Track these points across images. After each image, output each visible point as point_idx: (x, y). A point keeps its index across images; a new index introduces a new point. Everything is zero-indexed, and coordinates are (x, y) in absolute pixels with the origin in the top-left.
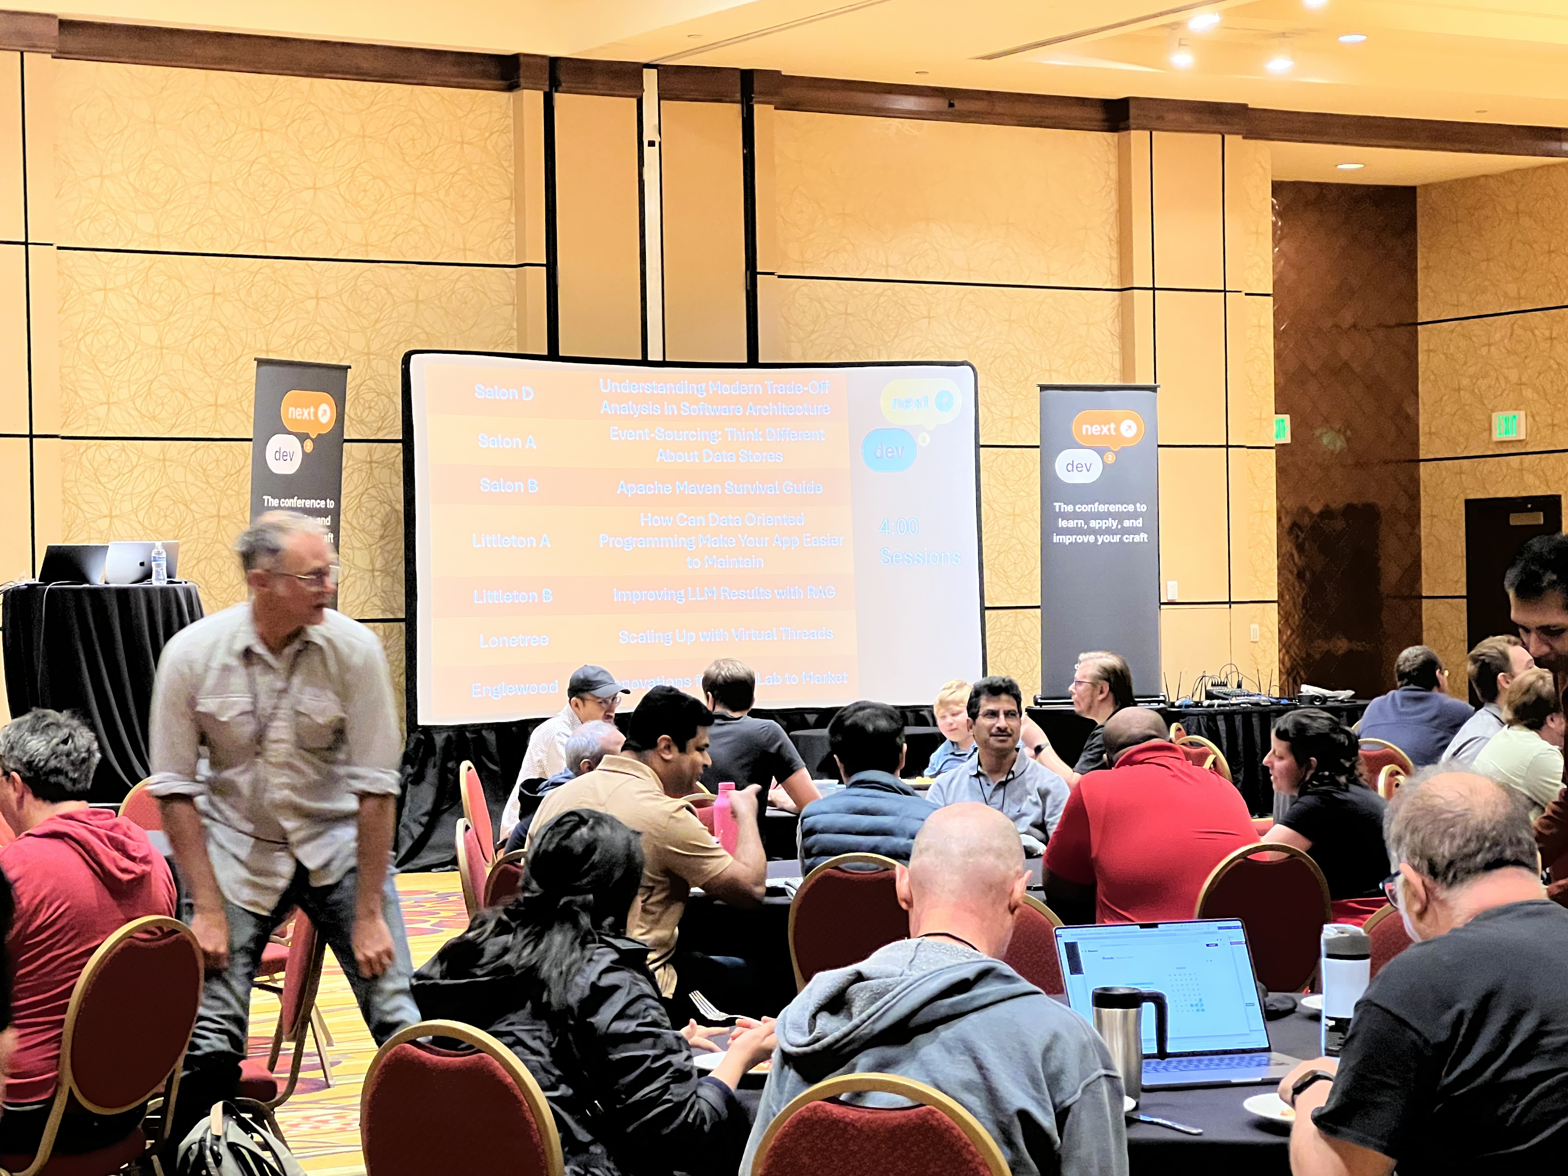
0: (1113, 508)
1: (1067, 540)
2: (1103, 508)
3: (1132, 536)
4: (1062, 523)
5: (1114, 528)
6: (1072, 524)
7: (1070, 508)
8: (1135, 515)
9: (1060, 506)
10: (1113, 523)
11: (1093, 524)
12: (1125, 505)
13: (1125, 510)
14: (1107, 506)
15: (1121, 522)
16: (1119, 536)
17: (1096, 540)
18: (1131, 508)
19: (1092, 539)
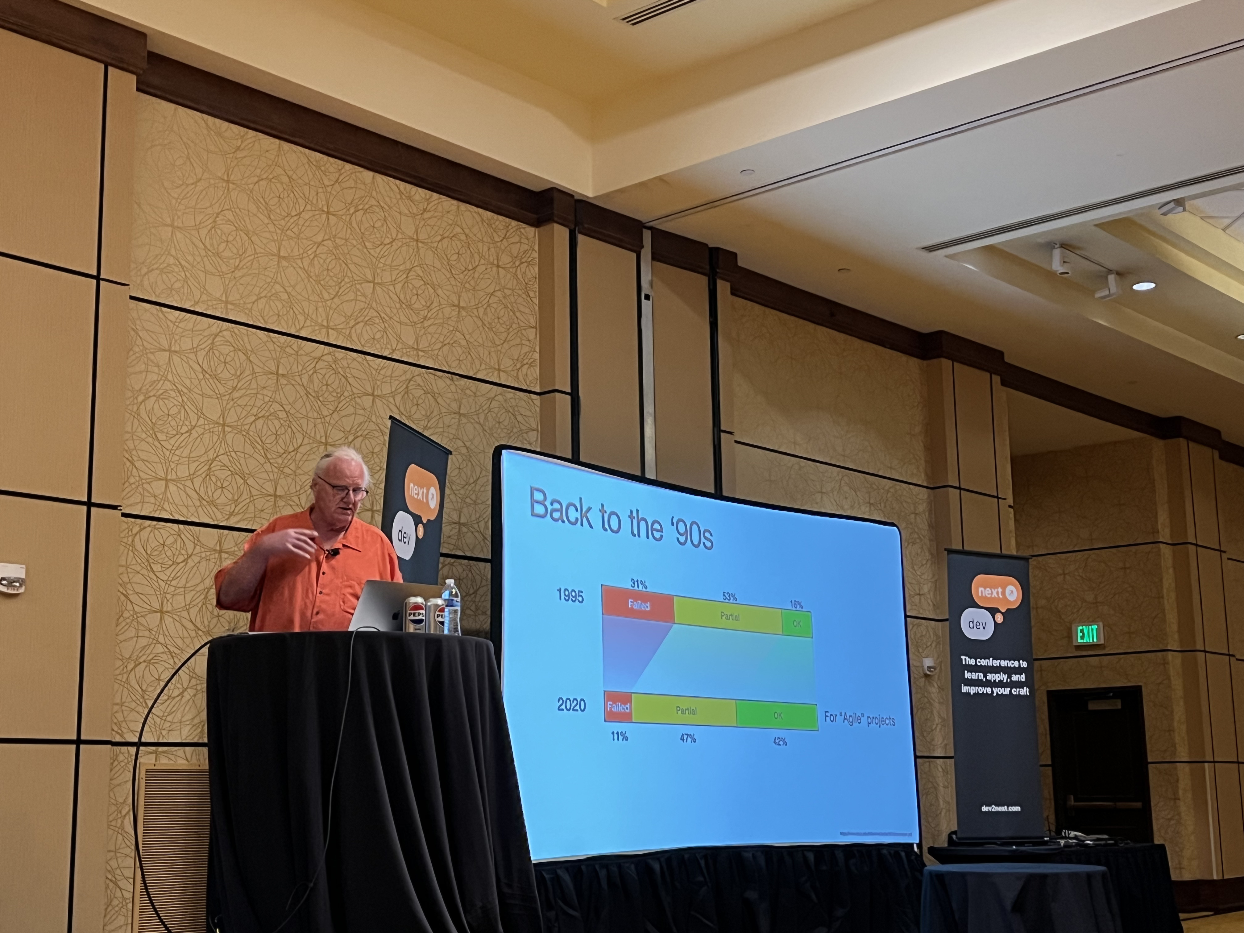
0: (1003, 663)
1: (972, 690)
2: (996, 663)
3: (1018, 689)
4: (968, 675)
5: (1005, 681)
6: (974, 676)
7: (972, 662)
8: (1019, 671)
9: (965, 659)
10: (1003, 677)
11: (991, 677)
12: (1012, 661)
13: (1012, 666)
14: (999, 661)
15: (1009, 677)
16: (1009, 689)
17: (993, 692)
18: (1016, 664)
19: (989, 690)
